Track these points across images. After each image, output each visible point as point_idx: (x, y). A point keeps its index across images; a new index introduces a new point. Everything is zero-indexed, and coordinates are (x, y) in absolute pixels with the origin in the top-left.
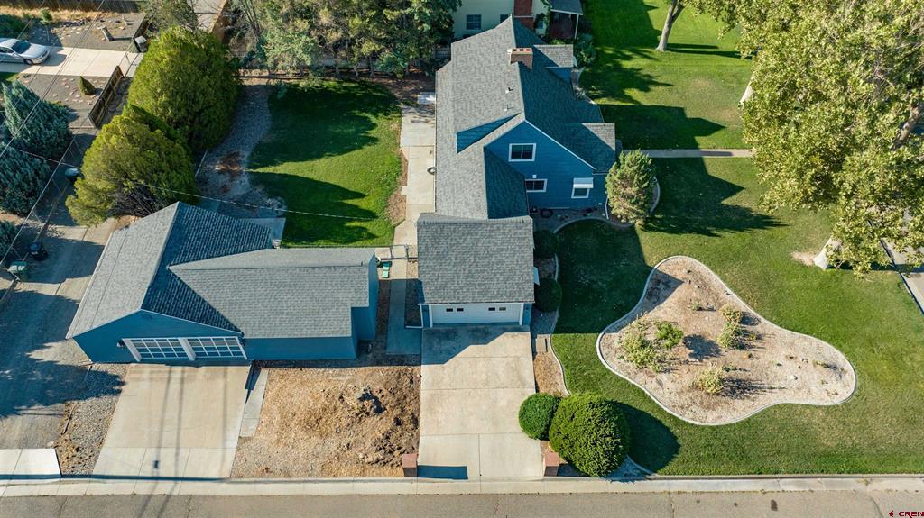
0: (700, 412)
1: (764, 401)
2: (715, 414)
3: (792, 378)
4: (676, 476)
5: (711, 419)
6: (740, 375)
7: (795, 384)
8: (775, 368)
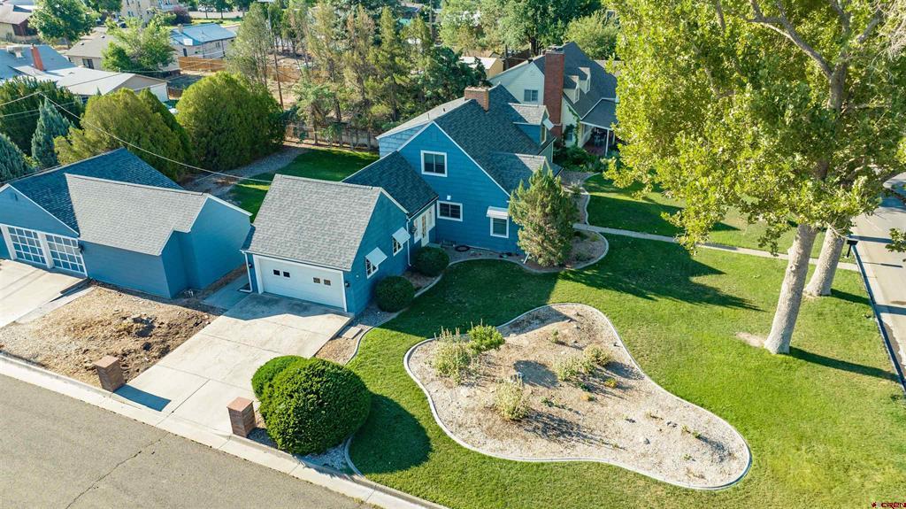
0: (479, 435)
1: (581, 453)
2: (498, 445)
3: (642, 440)
4: (388, 488)
5: (489, 448)
6: (566, 415)
7: (642, 448)
8: (621, 423)
